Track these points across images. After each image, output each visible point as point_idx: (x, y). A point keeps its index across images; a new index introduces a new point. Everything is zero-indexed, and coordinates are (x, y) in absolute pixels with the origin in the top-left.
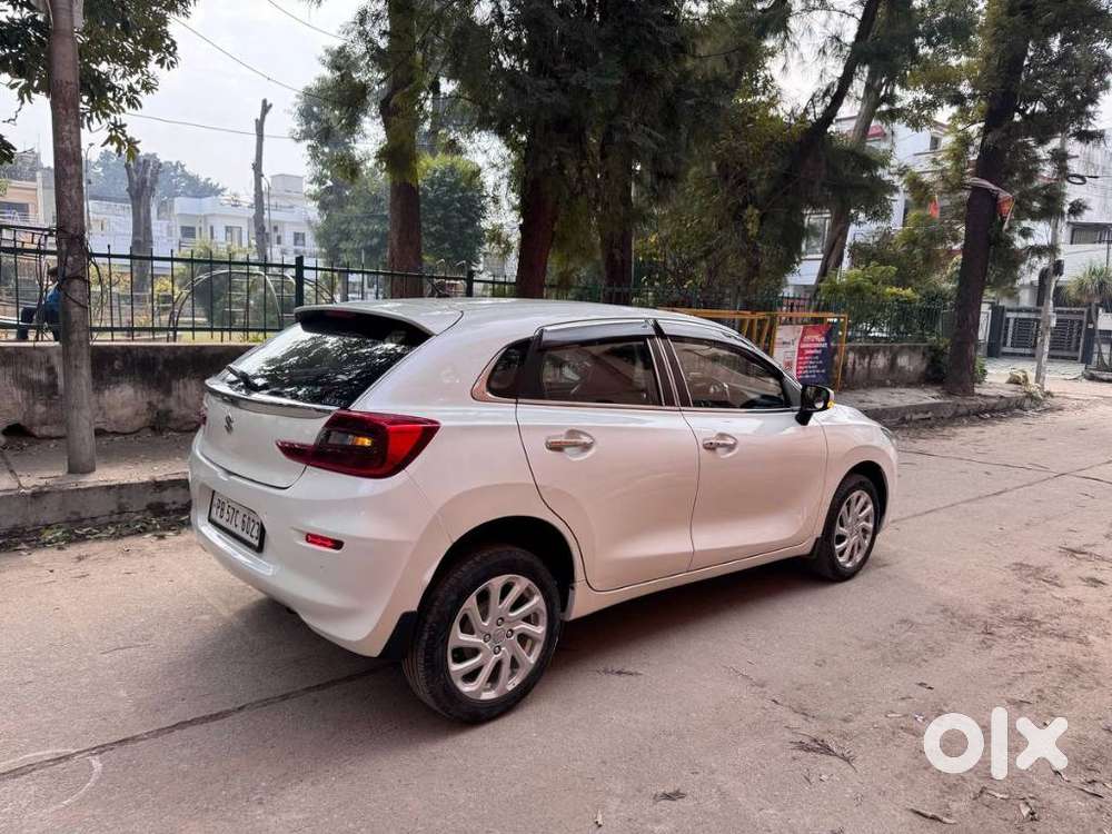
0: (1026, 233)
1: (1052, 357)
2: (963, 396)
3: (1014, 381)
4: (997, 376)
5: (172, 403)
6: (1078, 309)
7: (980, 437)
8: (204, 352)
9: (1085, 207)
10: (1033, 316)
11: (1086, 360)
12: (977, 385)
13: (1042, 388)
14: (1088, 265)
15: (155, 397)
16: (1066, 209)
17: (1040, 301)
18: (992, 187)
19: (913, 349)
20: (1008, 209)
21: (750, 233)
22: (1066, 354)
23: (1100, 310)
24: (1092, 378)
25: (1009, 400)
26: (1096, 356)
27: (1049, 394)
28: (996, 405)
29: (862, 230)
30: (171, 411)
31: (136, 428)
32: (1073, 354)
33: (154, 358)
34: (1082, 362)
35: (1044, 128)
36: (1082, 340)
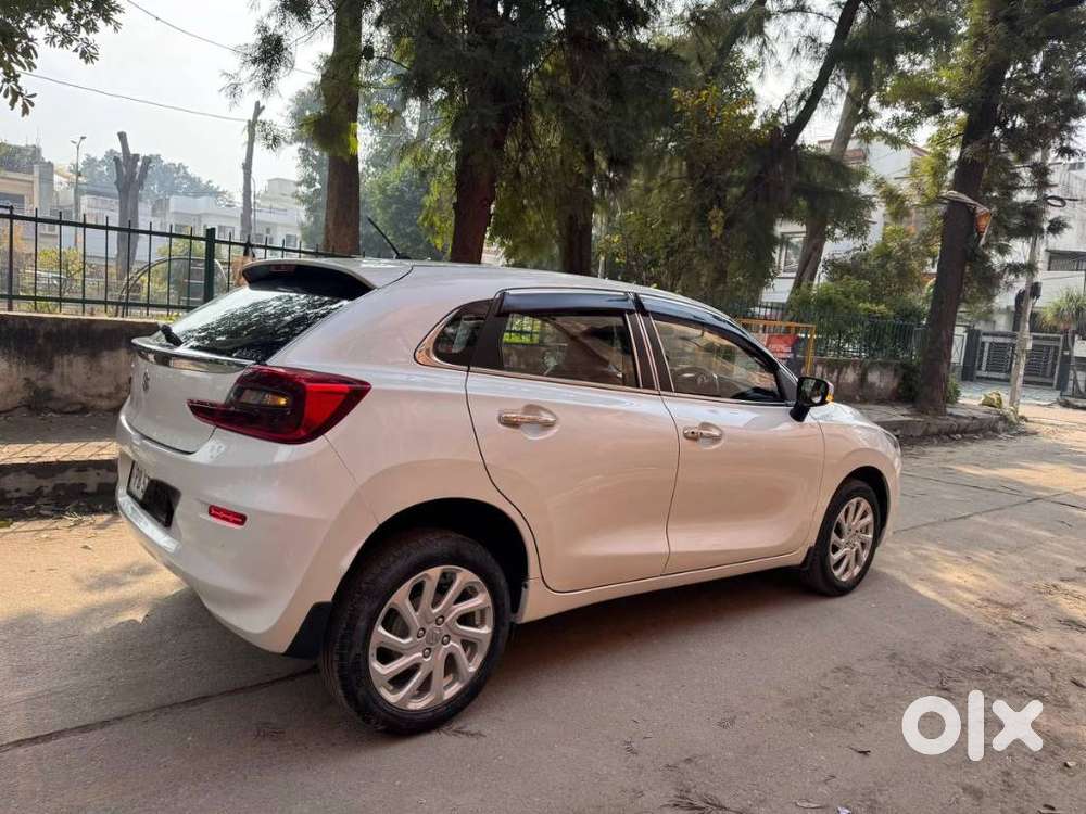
0: (1003, 250)
1: (1026, 382)
2: (935, 416)
3: (988, 403)
4: (971, 399)
5: (54, 380)
6: (1055, 335)
7: (949, 456)
8: (94, 326)
9: (1065, 226)
10: (1008, 340)
11: (1061, 386)
12: (950, 405)
13: (1016, 412)
14: (1065, 292)
15: (34, 373)
16: (1045, 226)
17: (1016, 327)
18: (970, 201)
19: (884, 365)
20: (985, 224)
21: (714, 235)
22: (1040, 379)
23: (1077, 337)
24: (1067, 405)
25: (982, 421)
26: (1071, 383)
27: (1022, 418)
28: (968, 425)
29: (838, 247)
30: (52, 390)
31: (9, 407)
32: (1048, 380)
33: (33, 330)
34: (1057, 389)
35: (1025, 143)
36: (1057, 367)
